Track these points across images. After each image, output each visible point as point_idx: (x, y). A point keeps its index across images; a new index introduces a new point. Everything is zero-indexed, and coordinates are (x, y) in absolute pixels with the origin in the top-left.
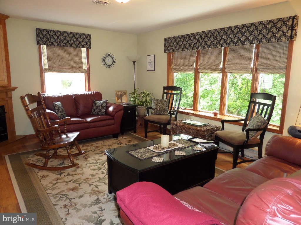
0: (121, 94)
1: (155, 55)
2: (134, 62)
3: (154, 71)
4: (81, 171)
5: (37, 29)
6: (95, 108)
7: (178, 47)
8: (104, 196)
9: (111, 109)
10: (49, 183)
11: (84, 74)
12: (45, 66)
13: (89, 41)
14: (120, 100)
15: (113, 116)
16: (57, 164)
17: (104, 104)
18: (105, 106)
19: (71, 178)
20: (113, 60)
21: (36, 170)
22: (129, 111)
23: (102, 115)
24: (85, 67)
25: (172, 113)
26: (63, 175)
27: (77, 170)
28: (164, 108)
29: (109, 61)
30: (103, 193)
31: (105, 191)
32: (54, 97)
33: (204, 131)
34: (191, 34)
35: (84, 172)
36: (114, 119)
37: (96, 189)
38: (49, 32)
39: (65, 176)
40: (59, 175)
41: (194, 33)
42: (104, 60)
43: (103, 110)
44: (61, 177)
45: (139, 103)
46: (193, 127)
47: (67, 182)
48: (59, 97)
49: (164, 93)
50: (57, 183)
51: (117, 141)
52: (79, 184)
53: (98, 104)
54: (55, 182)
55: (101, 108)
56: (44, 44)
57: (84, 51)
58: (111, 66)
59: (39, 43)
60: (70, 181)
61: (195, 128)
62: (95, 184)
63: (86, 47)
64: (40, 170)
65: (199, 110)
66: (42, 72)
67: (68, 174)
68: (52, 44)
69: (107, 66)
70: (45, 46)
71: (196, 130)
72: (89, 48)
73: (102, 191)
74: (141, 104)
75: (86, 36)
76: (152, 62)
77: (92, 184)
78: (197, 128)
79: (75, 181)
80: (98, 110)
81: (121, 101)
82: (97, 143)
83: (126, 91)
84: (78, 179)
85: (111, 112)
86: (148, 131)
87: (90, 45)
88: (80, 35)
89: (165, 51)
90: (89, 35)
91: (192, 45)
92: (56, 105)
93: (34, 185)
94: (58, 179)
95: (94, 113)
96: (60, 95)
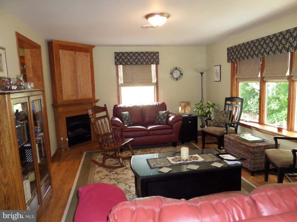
0: (184, 105)
1: (220, 66)
2: (202, 74)
3: (220, 81)
4: (127, 171)
5: (115, 52)
6: (158, 117)
7: (239, 56)
8: (130, 195)
9: (171, 119)
10: (99, 178)
11: (153, 87)
12: (121, 81)
13: (158, 57)
14: (183, 110)
15: (172, 126)
16: (113, 163)
17: (166, 114)
18: (166, 116)
19: (116, 176)
20: (181, 73)
21: (97, 166)
22: (190, 122)
23: (163, 124)
24: (154, 81)
25: (233, 125)
26: (112, 173)
27: (124, 171)
28: (224, 120)
29: (176, 74)
30: (131, 193)
31: (133, 192)
32: (124, 107)
33: (253, 148)
34: (256, 40)
35: (128, 173)
36: (172, 129)
37: (128, 189)
38: (123, 54)
39: (113, 174)
40: (109, 173)
41: (258, 39)
42: (172, 74)
43: (165, 120)
44: (110, 174)
45: (203, 114)
46: (243, 142)
47: (111, 179)
48: (128, 107)
49: (226, 104)
50: (105, 178)
51: (174, 149)
52: (119, 182)
53: (161, 114)
54: (104, 177)
55: (162, 117)
56: (120, 64)
57: (153, 67)
58: (178, 79)
59: (116, 64)
60: (114, 179)
61: (245, 143)
62: (130, 184)
63: (154, 63)
64: (99, 167)
65: (265, 123)
66: (118, 86)
67: (116, 173)
68: (126, 64)
69: (174, 79)
70: (121, 66)
71: (246, 145)
72: (157, 64)
73: (131, 192)
74: (205, 115)
75: (154, 54)
76: (218, 72)
77: (128, 184)
78: (247, 144)
79: (117, 179)
80: (160, 120)
81: (185, 112)
82: (155, 149)
83: (190, 102)
84: (121, 178)
85: (170, 122)
86: (206, 142)
87: (158, 61)
88: (149, 54)
89: (228, 61)
90: (157, 52)
91: (252, 54)
92: (123, 114)
93: (89, 177)
94: (107, 175)
95: (157, 122)
96: (130, 106)
